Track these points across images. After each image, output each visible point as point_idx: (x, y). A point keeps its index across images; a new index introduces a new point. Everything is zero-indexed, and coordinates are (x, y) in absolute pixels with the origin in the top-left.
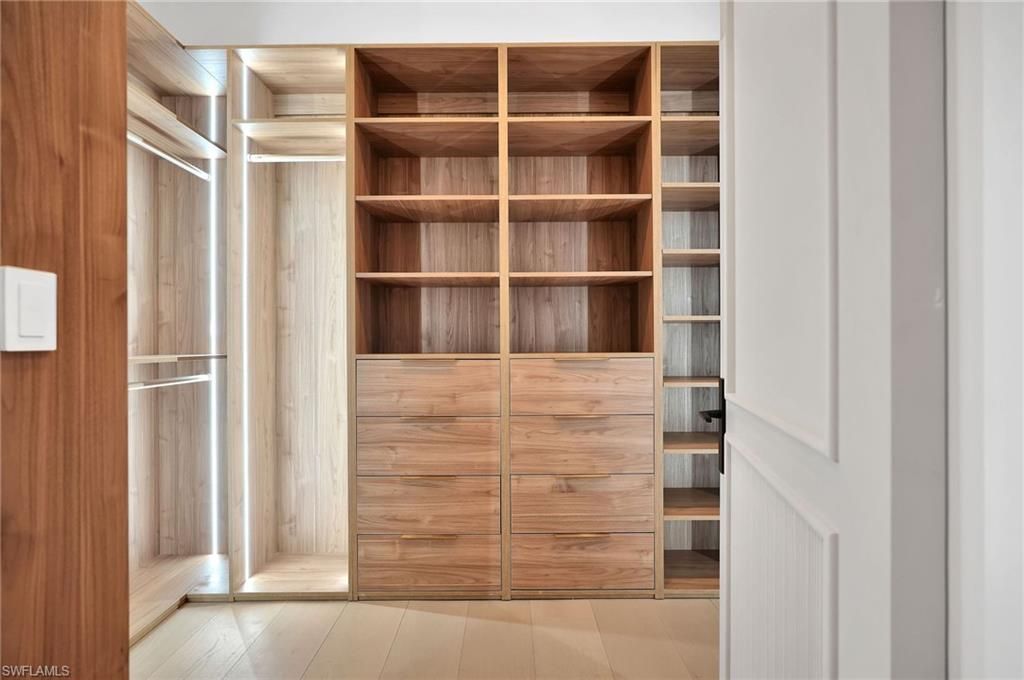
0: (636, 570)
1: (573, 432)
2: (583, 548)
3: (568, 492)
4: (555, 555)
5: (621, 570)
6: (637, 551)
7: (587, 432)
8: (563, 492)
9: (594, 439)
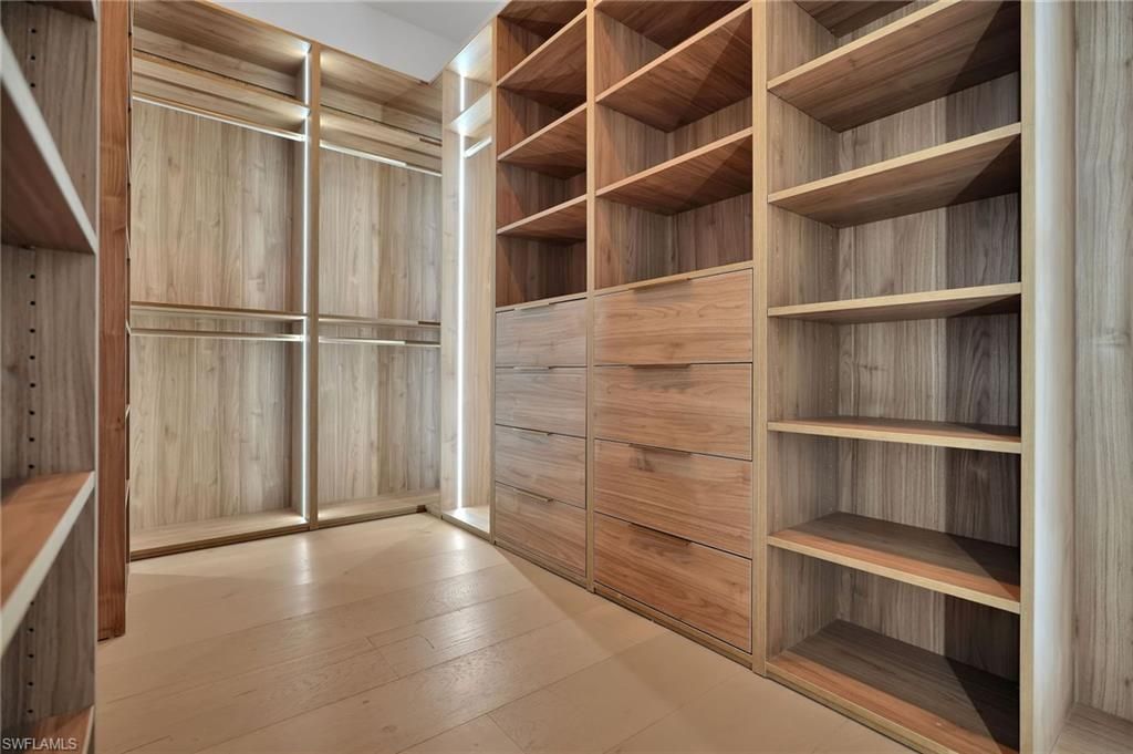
0: (726, 612)
1: (651, 388)
2: (661, 554)
3: (646, 470)
4: (632, 552)
5: (706, 604)
6: (728, 582)
7: (666, 388)
8: (640, 469)
9: (675, 399)
